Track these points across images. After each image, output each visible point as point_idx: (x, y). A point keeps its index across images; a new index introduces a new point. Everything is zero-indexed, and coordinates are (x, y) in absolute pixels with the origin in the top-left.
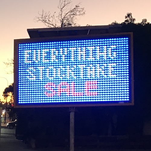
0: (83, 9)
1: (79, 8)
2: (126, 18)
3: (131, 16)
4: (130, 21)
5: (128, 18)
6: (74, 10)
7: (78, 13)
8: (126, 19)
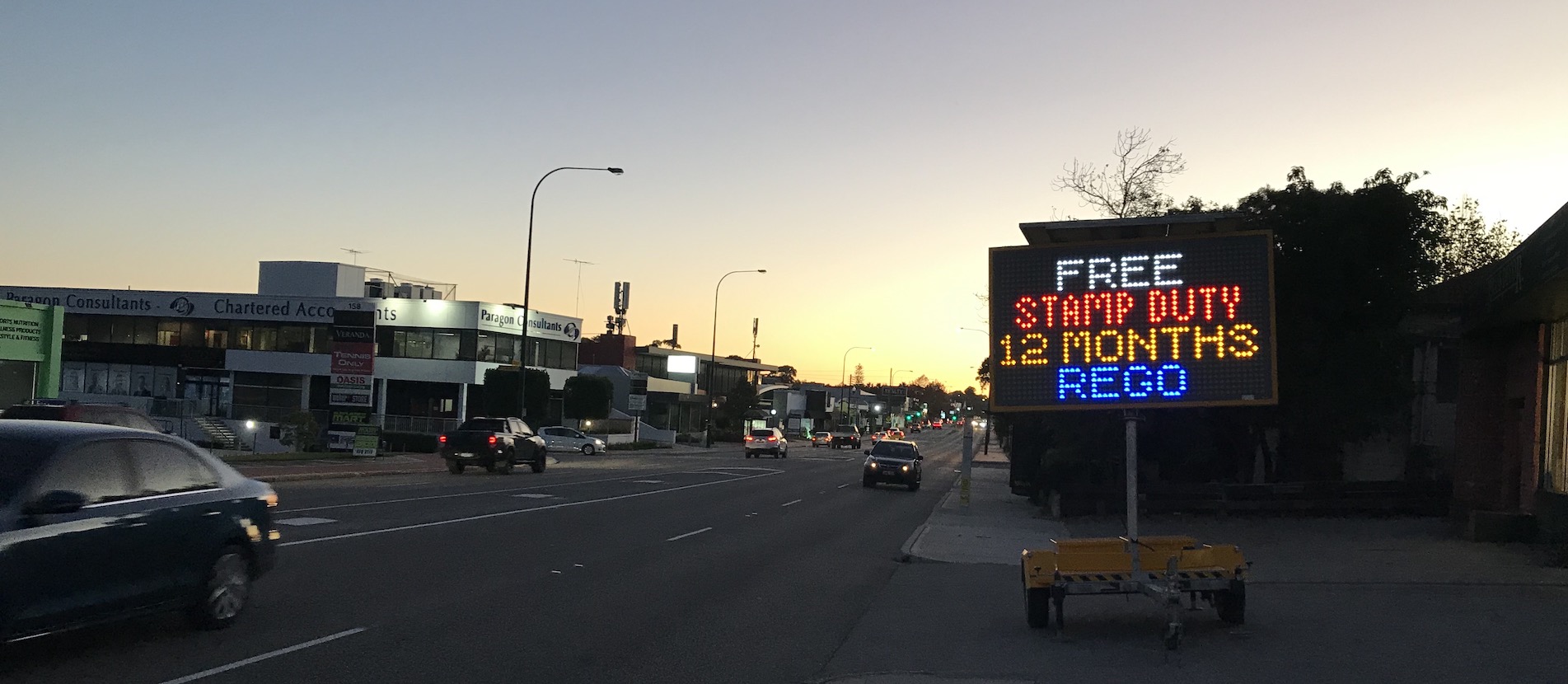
0: (1178, 157)
1: (1170, 153)
2: (1290, 180)
3: (1303, 174)
4: (1300, 188)
5: (1295, 181)
6: (1156, 159)
7: (1165, 168)
8: (1291, 182)
